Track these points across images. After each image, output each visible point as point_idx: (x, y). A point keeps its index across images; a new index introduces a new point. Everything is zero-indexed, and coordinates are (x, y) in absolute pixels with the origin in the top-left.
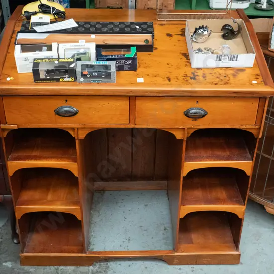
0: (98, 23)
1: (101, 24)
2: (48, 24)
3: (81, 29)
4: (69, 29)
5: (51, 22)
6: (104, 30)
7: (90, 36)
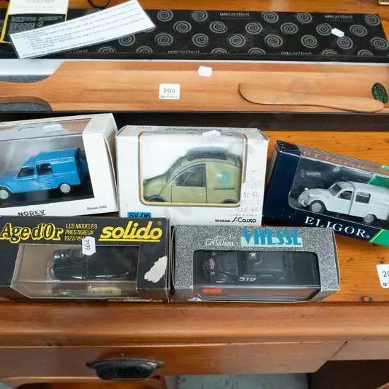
0: (214, 15)
1: (225, 20)
2: (57, 19)
3: (165, 39)
4: (126, 38)
5: (70, 11)
6: (237, 41)
7: (196, 68)
